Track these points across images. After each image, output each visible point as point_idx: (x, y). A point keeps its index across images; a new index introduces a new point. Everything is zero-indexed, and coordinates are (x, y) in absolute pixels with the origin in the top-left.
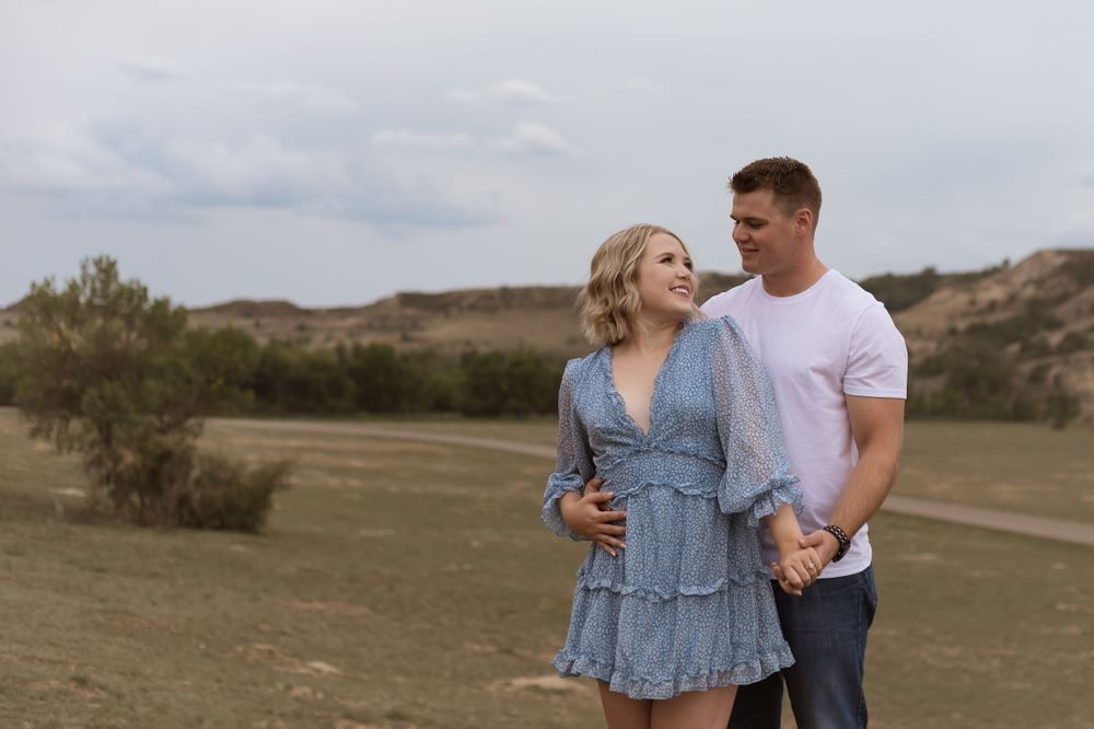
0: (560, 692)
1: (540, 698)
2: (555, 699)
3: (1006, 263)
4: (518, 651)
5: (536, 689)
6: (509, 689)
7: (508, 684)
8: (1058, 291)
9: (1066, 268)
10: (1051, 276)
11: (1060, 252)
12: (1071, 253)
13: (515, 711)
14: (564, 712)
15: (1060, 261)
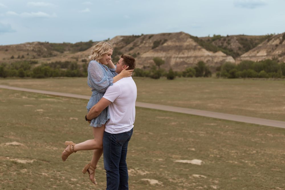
0: (17, 146)
1: (13, 147)
2: (16, 147)
3: (109, 39)
4: (4, 136)
5: (12, 145)
6: (5, 145)
7: (5, 144)
8: (121, 46)
9: (123, 40)
10: (120, 42)
11: (122, 37)
12: (124, 37)
13: (8, 151)
14: (20, 150)
15: (122, 38)
